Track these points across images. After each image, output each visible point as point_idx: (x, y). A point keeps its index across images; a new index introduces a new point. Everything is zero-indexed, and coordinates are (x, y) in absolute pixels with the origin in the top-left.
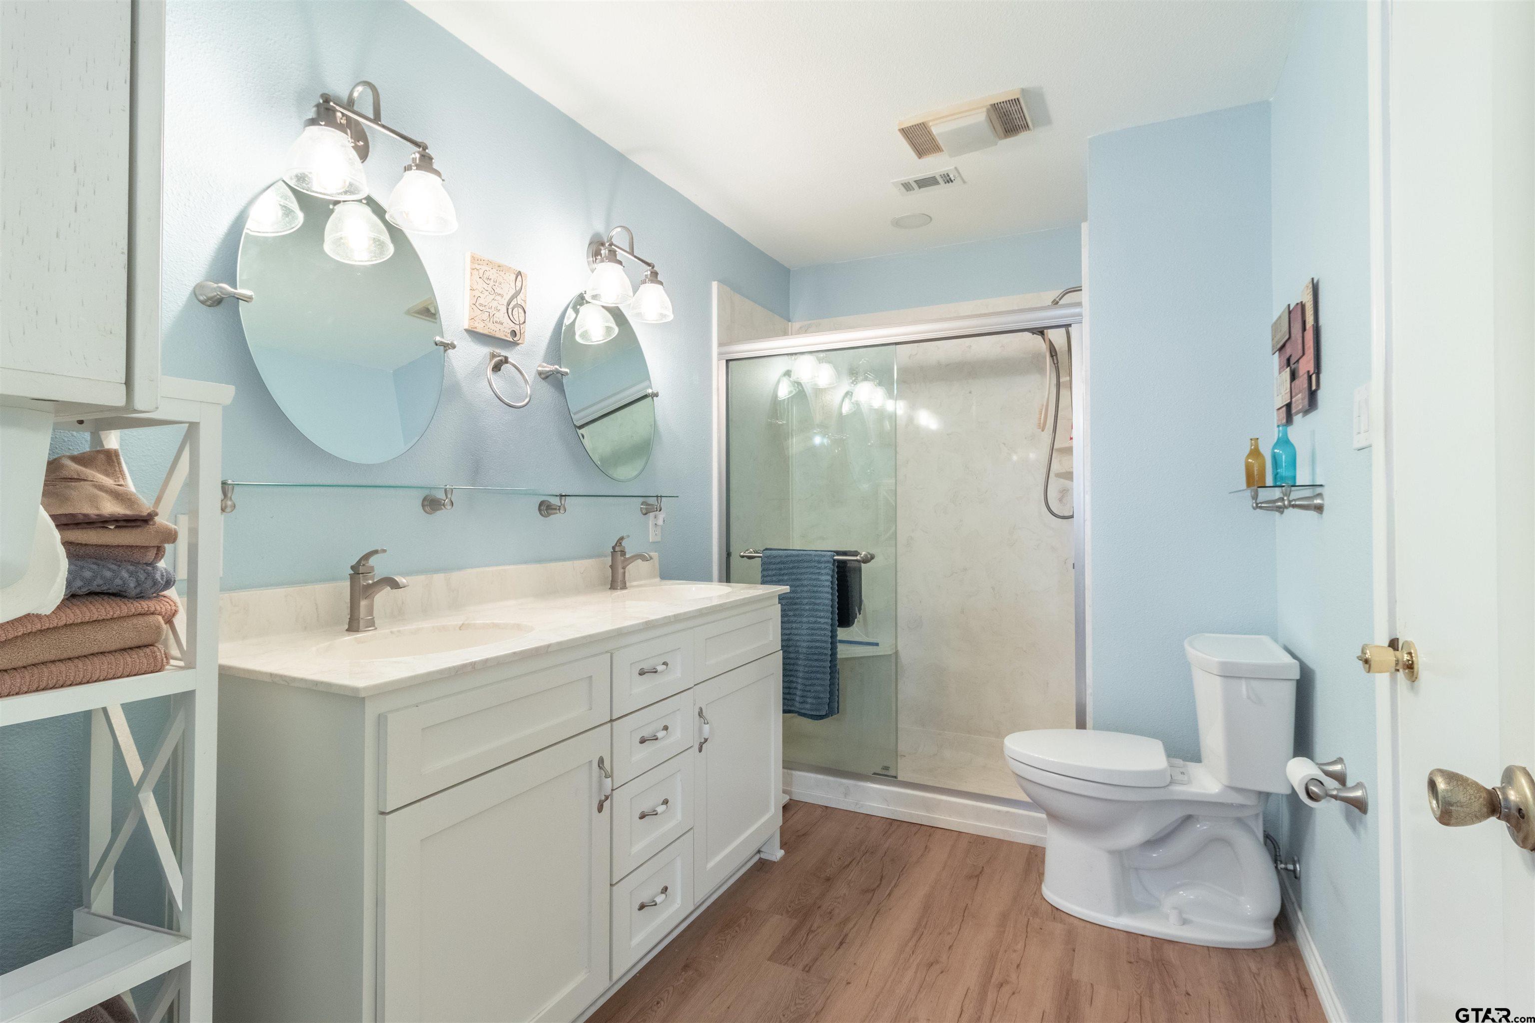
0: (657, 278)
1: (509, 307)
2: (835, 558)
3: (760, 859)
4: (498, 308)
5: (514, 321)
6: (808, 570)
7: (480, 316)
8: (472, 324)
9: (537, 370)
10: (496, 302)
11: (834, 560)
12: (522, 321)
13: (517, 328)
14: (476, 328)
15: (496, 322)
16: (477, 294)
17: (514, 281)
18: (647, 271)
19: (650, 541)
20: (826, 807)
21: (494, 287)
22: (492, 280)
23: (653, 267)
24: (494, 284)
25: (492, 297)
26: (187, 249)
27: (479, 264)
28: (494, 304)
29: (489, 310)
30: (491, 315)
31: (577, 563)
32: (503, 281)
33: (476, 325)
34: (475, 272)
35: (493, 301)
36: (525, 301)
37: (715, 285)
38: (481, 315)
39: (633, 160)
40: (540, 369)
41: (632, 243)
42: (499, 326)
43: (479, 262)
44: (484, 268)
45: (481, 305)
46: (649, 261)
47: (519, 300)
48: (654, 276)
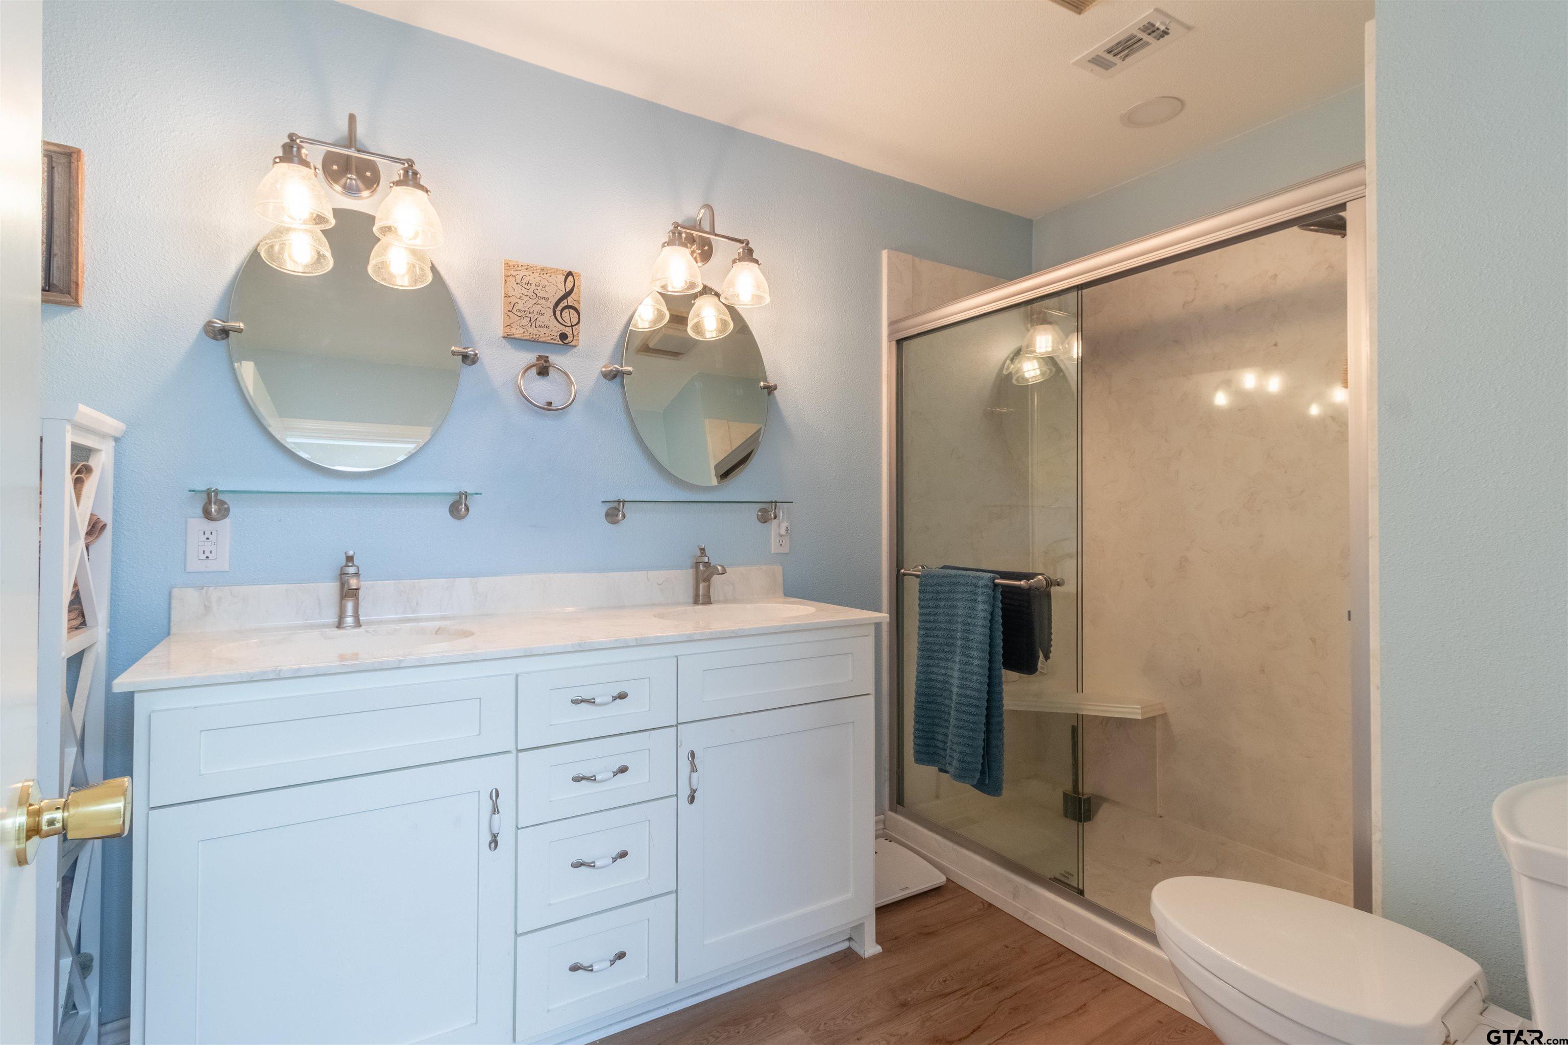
0: (752, 256)
1: (557, 310)
2: (997, 581)
3: (849, 948)
4: (542, 312)
5: (564, 323)
6: (964, 596)
7: (518, 323)
8: (508, 331)
9: (602, 372)
10: (539, 306)
11: (996, 585)
12: (575, 321)
13: (568, 331)
14: (513, 334)
15: (540, 326)
16: (513, 300)
17: (563, 283)
18: (739, 249)
19: (773, 552)
20: (990, 905)
21: (536, 292)
22: (534, 284)
23: (748, 243)
24: (536, 288)
25: (535, 301)
26: (197, 294)
27: (515, 271)
28: (538, 308)
29: (530, 315)
30: (532, 320)
31: (652, 574)
32: (547, 284)
33: (514, 331)
34: (511, 279)
35: (536, 305)
36: (578, 302)
37: (885, 254)
38: (519, 321)
39: (743, 129)
40: (604, 369)
41: (712, 222)
42: (543, 330)
43: (516, 268)
44: (522, 274)
45: (520, 311)
46: (742, 238)
47: (570, 301)
48: (748, 255)
